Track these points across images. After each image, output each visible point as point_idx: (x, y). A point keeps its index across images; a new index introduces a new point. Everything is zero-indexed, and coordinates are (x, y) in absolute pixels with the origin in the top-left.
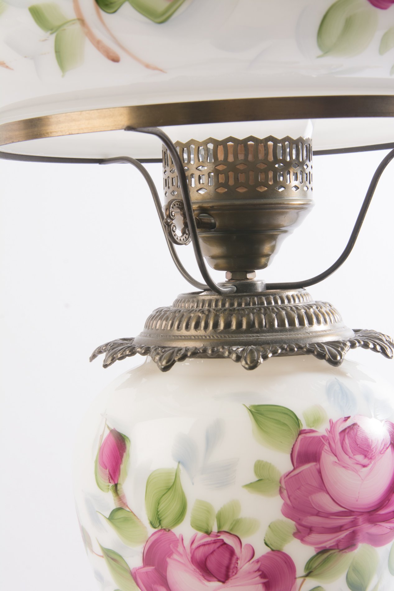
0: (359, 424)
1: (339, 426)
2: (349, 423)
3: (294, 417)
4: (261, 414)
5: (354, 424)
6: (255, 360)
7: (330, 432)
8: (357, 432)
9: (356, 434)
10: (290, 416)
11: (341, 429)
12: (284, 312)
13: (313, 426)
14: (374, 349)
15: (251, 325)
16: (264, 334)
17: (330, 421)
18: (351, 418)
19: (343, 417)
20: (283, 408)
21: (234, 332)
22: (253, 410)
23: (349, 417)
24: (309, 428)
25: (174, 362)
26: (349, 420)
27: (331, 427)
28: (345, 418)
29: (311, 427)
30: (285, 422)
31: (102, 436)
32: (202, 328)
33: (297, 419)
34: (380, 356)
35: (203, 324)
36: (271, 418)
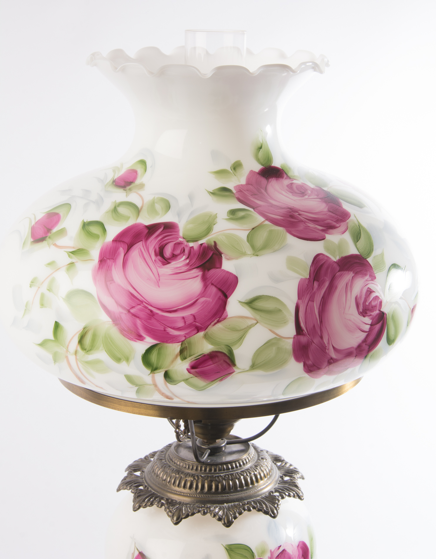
0: (286, 549)
1: (275, 554)
2: (281, 550)
3: (251, 551)
4: (232, 551)
5: (284, 550)
6: (230, 521)
7: (270, 558)
8: (285, 555)
9: (285, 556)
10: (248, 551)
11: (276, 555)
12: (242, 477)
13: (261, 556)
14: (294, 496)
15: (224, 488)
16: (232, 494)
17: (271, 551)
18: (281, 546)
19: (277, 547)
20: (244, 546)
21: (214, 493)
22: (227, 548)
23: (280, 546)
24: (259, 558)
25: (182, 519)
26: (281, 548)
27: (271, 555)
28: (278, 547)
29: (260, 557)
30: (246, 555)
31: (133, 554)
32: (194, 489)
33: (253, 552)
34: (297, 500)
35: (194, 486)
36: (238, 553)
